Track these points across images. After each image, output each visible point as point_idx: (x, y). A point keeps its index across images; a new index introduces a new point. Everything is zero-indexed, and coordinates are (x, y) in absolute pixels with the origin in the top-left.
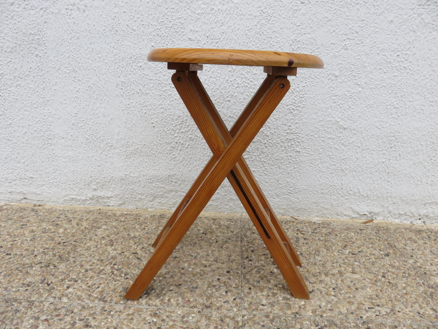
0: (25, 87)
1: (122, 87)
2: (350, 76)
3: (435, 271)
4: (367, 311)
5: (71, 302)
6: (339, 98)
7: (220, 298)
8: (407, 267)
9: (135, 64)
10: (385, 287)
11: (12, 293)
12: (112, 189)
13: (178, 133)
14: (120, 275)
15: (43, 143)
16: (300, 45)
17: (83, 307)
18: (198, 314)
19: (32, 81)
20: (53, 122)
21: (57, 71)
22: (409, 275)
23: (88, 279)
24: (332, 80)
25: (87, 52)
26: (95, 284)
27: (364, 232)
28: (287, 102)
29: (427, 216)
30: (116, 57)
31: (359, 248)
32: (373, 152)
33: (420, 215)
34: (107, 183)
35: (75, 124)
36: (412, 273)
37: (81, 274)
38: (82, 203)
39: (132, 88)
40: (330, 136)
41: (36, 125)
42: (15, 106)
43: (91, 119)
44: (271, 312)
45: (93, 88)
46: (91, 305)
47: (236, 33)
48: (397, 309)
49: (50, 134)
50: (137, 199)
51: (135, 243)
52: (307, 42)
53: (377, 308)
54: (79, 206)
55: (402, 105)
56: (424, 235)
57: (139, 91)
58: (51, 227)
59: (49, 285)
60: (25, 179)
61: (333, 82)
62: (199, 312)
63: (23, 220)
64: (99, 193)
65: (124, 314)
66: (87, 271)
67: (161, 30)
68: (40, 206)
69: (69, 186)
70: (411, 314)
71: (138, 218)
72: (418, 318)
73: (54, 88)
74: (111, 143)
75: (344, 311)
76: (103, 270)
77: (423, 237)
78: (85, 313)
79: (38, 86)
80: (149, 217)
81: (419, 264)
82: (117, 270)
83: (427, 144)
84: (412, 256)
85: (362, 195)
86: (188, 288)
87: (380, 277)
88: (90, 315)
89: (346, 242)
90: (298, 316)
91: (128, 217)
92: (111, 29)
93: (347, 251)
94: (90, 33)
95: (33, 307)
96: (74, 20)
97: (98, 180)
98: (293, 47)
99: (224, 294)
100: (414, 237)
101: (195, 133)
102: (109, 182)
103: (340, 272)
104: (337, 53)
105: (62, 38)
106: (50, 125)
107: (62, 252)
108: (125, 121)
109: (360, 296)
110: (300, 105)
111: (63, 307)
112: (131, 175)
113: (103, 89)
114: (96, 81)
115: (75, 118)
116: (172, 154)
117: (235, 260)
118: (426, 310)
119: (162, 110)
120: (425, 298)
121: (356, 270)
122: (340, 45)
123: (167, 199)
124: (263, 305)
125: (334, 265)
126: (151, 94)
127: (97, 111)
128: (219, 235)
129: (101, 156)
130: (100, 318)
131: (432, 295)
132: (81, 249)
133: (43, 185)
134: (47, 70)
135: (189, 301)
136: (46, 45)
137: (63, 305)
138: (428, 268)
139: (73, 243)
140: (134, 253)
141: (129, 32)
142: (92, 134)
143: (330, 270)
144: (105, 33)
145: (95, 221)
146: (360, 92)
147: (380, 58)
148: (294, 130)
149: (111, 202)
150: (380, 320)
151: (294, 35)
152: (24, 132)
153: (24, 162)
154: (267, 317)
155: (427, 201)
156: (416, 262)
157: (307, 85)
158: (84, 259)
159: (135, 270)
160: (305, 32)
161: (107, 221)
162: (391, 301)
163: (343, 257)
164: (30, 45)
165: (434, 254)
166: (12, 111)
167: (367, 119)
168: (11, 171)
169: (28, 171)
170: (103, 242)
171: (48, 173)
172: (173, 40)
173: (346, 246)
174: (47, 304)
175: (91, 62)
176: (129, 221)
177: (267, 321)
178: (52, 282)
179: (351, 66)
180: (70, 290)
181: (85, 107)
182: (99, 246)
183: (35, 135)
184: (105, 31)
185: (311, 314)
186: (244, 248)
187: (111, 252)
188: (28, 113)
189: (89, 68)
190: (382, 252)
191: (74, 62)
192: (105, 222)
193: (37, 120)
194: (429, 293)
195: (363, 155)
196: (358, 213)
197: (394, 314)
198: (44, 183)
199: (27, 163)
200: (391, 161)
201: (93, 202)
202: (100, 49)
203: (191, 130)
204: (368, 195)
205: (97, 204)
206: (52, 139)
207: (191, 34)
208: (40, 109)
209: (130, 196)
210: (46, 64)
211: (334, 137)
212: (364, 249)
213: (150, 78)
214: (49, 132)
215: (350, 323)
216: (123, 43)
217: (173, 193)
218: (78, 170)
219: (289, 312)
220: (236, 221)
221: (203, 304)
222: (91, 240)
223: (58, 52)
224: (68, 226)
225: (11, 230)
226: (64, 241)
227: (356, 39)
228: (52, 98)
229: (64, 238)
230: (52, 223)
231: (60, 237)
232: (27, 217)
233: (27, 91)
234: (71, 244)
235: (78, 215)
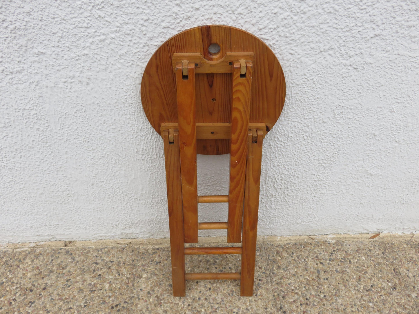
0: (31, 157)
1: (143, 153)
2: (390, 135)
6: (373, 152)
8: (411, 304)
12: (140, 228)
15: (63, 200)
16: (343, 110)
19: (38, 152)
20: (70, 184)
21: (65, 142)
24: (370, 138)
25: (98, 124)
27: (373, 252)
28: (320, 157)
30: (133, 127)
31: (370, 280)
32: (393, 190)
34: (134, 224)
35: (95, 184)
40: (356, 181)
41: (52, 187)
42: (24, 174)
43: (111, 180)
45: (110, 155)
52: (352, 108)
58: (95, 281)
61: (371, 140)
64: (127, 231)
68: (70, 242)
69: (97, 228)
73: (66, 157)
74: (135, 196)
79: (46, 155)
84: (414, 287)
85: (375, 219)
89: (360, 272)
91: (161, 253)
92: (124, 102)
93: (362, 287)
94: (99, 106)
96: (76, 94)
97: (125, 223)
98: (335, 112)
100: (414, 257)
102: (137, 223)
104: (381, 116)
105: (65, 112)
106: (67, 186)
108: (148, 180)
110: (332, 159)
113: (122, 156)
114: (113, 149)
115: (94, 180)
122: (387, 109)
127: (117, 173)
133: (70, 229)
134: (53, 142)
136: (46, 119)
145: (133, 265)
146: (395, 147)
151: (339, 101)
152: (40, 193)
153: (46, 215)
157: (343, 144)
160: (351, 98)
161: (143, 263)
163: (359, 295)
164: (26, 120)
166: (21, 177)
167: (396, 167)
168: (34, 221)
169: (52, 220)
170: (151, 300)
171: (73, 221)
175: (104, 133)
179: (394, 126)
182: (149, 308)
183: (52, 195)
184: (117, 104)
186: (275, 294)
188: (40, 178)
189: (102, 138)
190: (390, 284)
191: (84, 134)
192: (142, 265)
193: (52, 183)
195: (384, 193)
196: (368, 230)
198: (71, 227)
199: (49, 215)
202: (113, 121)
204: (379, 219)
206: (71, 197)
208: (53, 174)
210: (50, 136)
211: (360, 181)
212: (375, 280)
214: (68, 192)
218: (104, 217)
222: (139, 299)
223: (62, 125)
224: (110, 277)
225: (60, 292)
226: (115, 304)
227: (406, 102)
228: (65, 165)
229: (113, 298)
230: (93, 273)
231: (110, 297)
232: (66, 266)
233: (34, 161)
234: (123, 307)
235: (113, 256)
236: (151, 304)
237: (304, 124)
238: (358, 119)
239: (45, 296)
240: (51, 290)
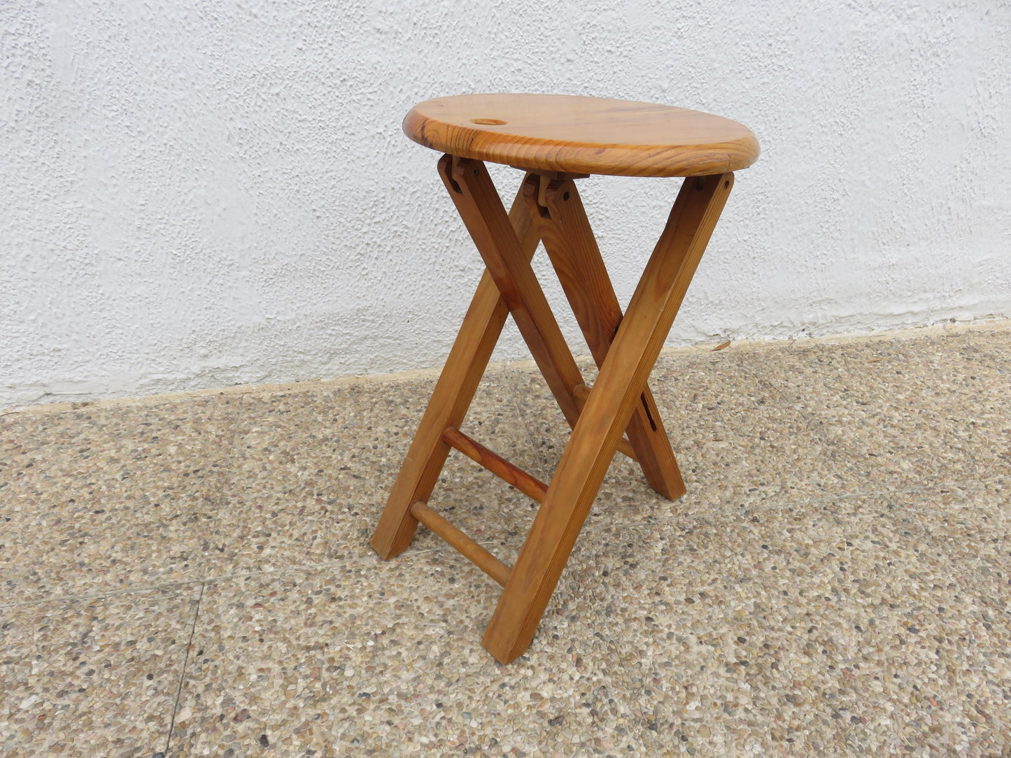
0: (10, 156)
1: (241, 141)
3: (834, 417)
4: (748, 495)
5: (282, 570)
7: (526, 516)
8: (794, 417)
9: (265, 89)
10: (768, 455)
11: (164, 577)
12: (241, 351)
13: (369, 225)
14: (340, 510)
15: (74, 275)
16: (596, 34)
17: (309, 574)
18: (502, 547)
19: (28, 142)
20: (90, 227)
21: (83, 114)
22: (799, 429)
23: (287, 528)
25: (151, 69)
26: (305, 534)
27: (719, 365)
29: (814, 324)
30: (221, 76)
31: (716, 396)
32: (727, 224)
33: (803, 324)
34: (230, 341)
35: (144, 227)
36: (803, 425)
37: (268, 522)
38: (178, 386)
39: (263, 140)
40: (654, 203)
41: (51, 237)
43: (178, 214)
44: (611, 523)
45: (176, 147)
46: (319, 568)
47: (471, 13)
48: (789, 484)
49: (87, 254)
50: (296, 363)
51: (334, 450)
52: (610, 27)
53: (762, 488)
54: (173, 393)
55: (776, 137)
56: (812, 357)
57: (278, 147)
58: (146, 446)
59: (222, 550)
60: (43, 354)
62: (502, 544)
63: (73, 441)
64: (213, 363)
65: (384, 571)
66: (274, 514)
67: (315, 12)
68: (85, 404)
69: (146, 356)
70: (810, 488)
71: (310, 400)
72: (819, 492)
73: (84, 154)
74: (229, 258)
75: (716, 501)
76: (304, 507)
77: (812, 362)
78: (317, 582)
79: (43, 151)
80: (331, 396)
81: (810, 410)
82: (330, 503)
83: (815, 201)
84: (799, 398)
85: (711, 302)
86: (469, 511)
87: (757, 440)
88: (328, 582)
89: (695, 389)
90: (652, 521)
91: (290, 400)
92: (201, 15)
93: (700, 406)
94: (154, 25)
95: (219, 590)
97: (210, 337)
98: (584, 37)
99: (530, 509)
100: (797, 365)
101: (404, 222)
102: (234, 338)
103: (697, 443)
104: (664, 46)
105: (88, 41)
106: (85, 235)
107: (205, 489)
108: (255, 211)
109: (734, 474)
111: (273, 580)
112: (279, 318)
113: (199, 148)
114: (180, 131)
115: (142, 215)
116: (360, 268)
117: (525, 451)
118: (829, 479)
119: (333, 182)
120: (825, 461)
121: (720, 434)
122: (670, 30)
123: (357, 355)
124: (595, 515)
125: (686, 432)
126: (306, 151)
127: (191, 196)
128: (479, 410)
129: (209, 287)
130: (347, 583)
131: (833, 455)
132: (238, 478)
133: (87, 362)
134: (60, 115)
135: (479, 531)
136: (48, 57)
137: (270, 577)
138: (823, 413)
139: (215, 469)
140: (342, 469)
141: (243, 21)
142: (185, 245)
143: (680, 443)
144: (189, 24)
145: (229, 419)
147: (739, 51)
148: (591, 198)
149: (242, 376)
150: (768, 504)
151: (585, 14)
152: (23, 255)
153: (34, 321)
154: (608, 530)
155: (814, 299)
156: (805, 407)
158: (255, 495)
159: (361, 498)
160: (605, 7)
161: (252, 415)
162: (779, 474)
163: (696, 416)
164: (9, 61)
165: (830, 388)
168: (5, 342)
169: (46, 336)
170: (271, 457)
171: (94, 336)
172: (342, 33)
173: (695, 396)
174: (242, 582)
175: (164, 91)
176: (296, 409)
177: (609, 538)
178: (224, 545)
179: (690, 69)
180: (267, 551)
181: (162, 189)
182: (268, 467)
183: (51, 261)
184: (189, 21)
185: (671, 515)
186: (532, 428)
187: (299, 474)
188: (27, 213)
189: (160, 105)
190: (753, 399)
191: (123, 94)
192: (250, 418)
193: (52, 226)
194: (829, 453)
196: (705, 334)
197: (786, 492)
198: (88, 358)
199: (40, 321)
200: (759, 237)
201: (203, 381)
202: (180, 60)
203: (395, 217)
204: (720, 301)
205: (213, 384)
206: (92, 265)
207: (380, 18)
208: (56, 202)
209: (281, 358)
210: (55, 101)
211: (662, 204)
212: (724, 396)
213: (301, 118)
214: (85, 250)
215: (727, 517)
216: (233, 45)
217: (369, 342)
218: (163, 322)
219: (638, 518)
220: (497, 379)
221: (503, 531)
222: (245, 459)
223: (80, 73)
224: (180, 438)
225: (65, 466)
226: (192, 469)
227: (698, 17)
228: (81, 176)
229: (188, 462)
230: (141, 436)
231: (180, 462)
232: (79, 434)
233: (17, 166)
234: (210, 471)
235: (185, 412)
236: (270, 462)
237: (534, 67)
238: (625, 53)
239: (32, 475)
240: (44, 466)
